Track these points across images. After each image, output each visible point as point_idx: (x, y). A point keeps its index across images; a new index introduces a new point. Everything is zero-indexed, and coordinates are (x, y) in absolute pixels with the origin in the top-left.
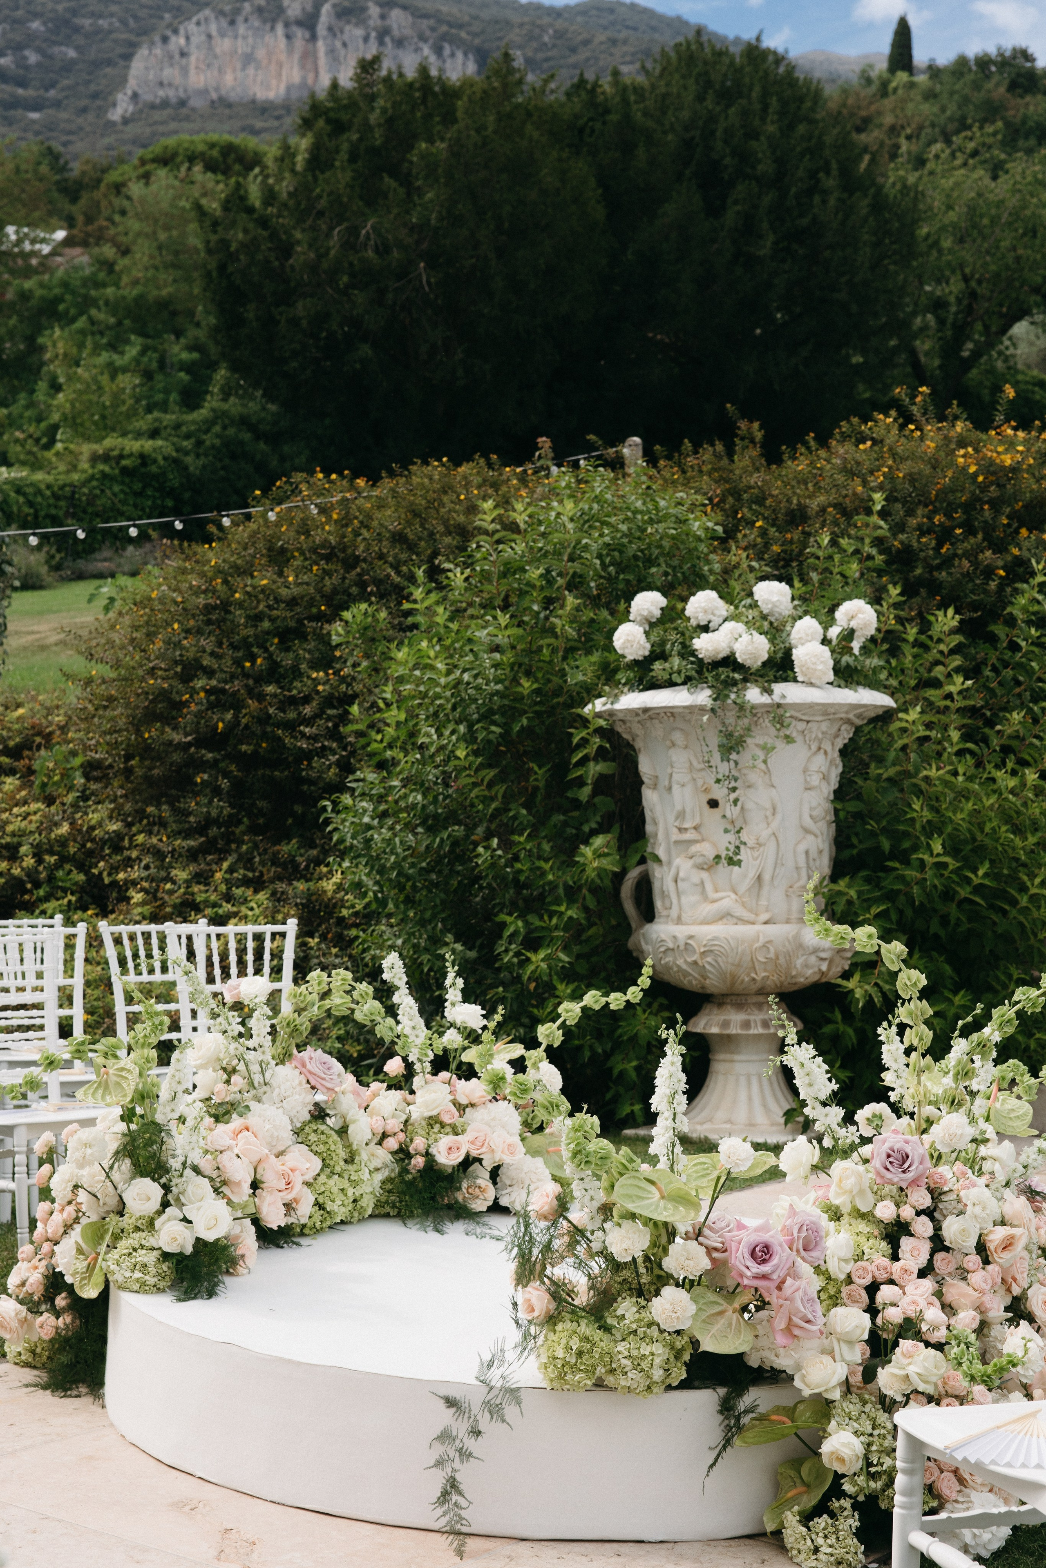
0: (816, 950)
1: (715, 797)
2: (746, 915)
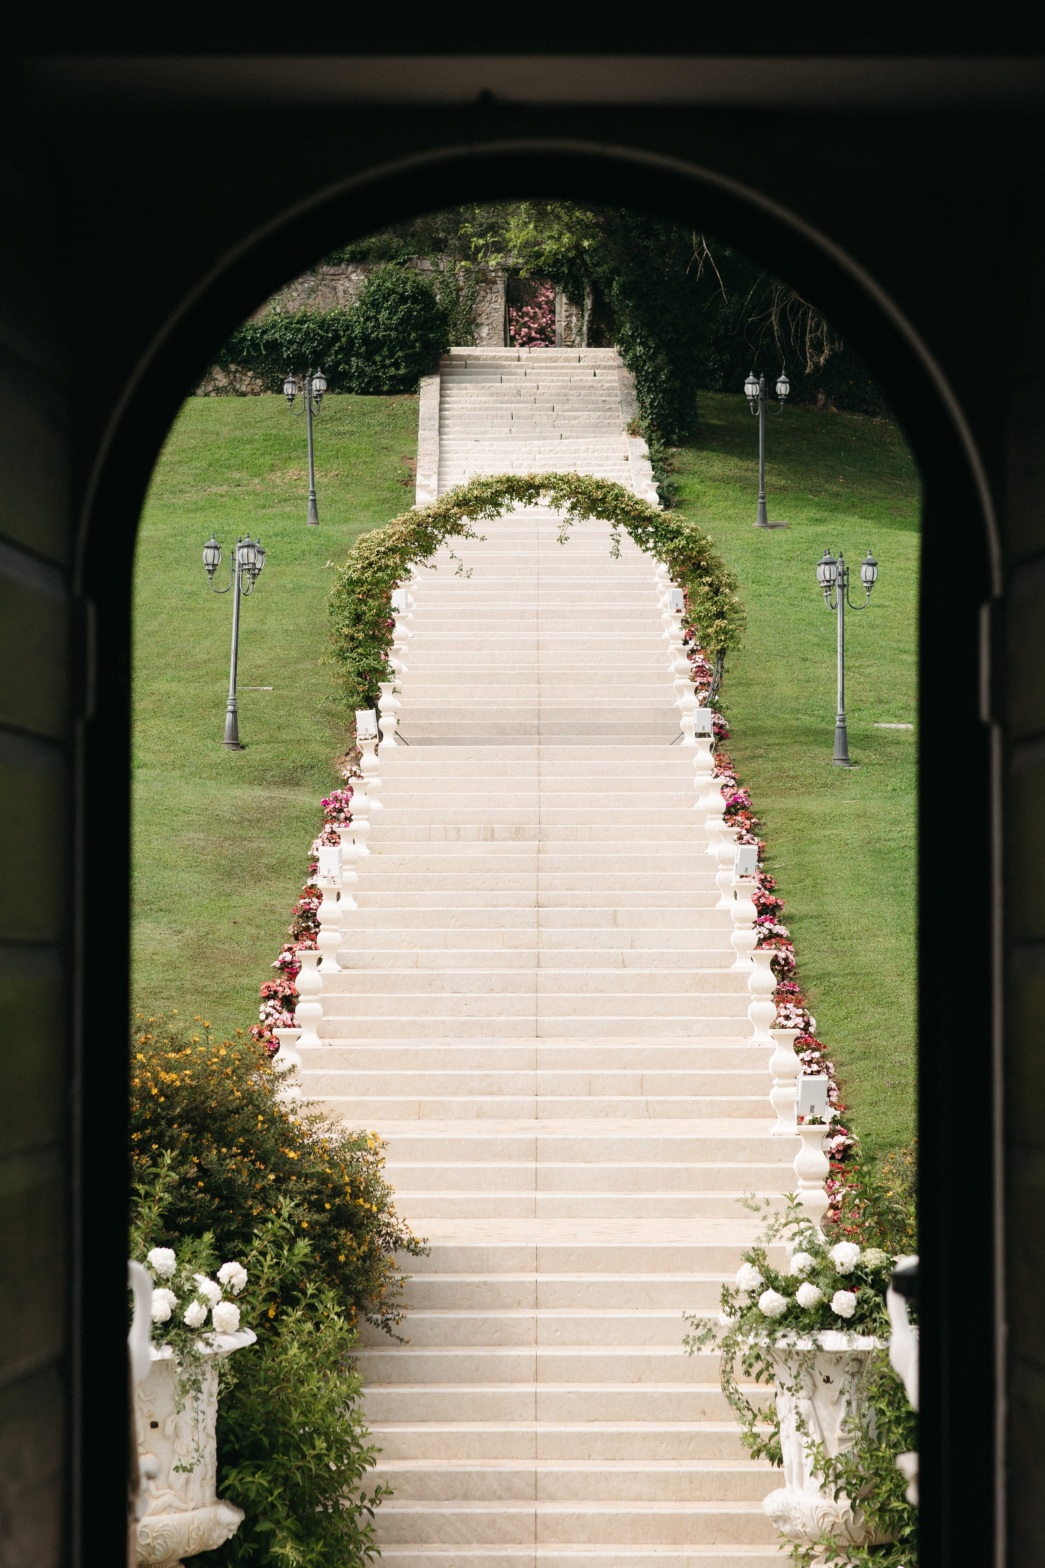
0: (228, 1525)
1: (155, 1420)
2: (183, 1506)
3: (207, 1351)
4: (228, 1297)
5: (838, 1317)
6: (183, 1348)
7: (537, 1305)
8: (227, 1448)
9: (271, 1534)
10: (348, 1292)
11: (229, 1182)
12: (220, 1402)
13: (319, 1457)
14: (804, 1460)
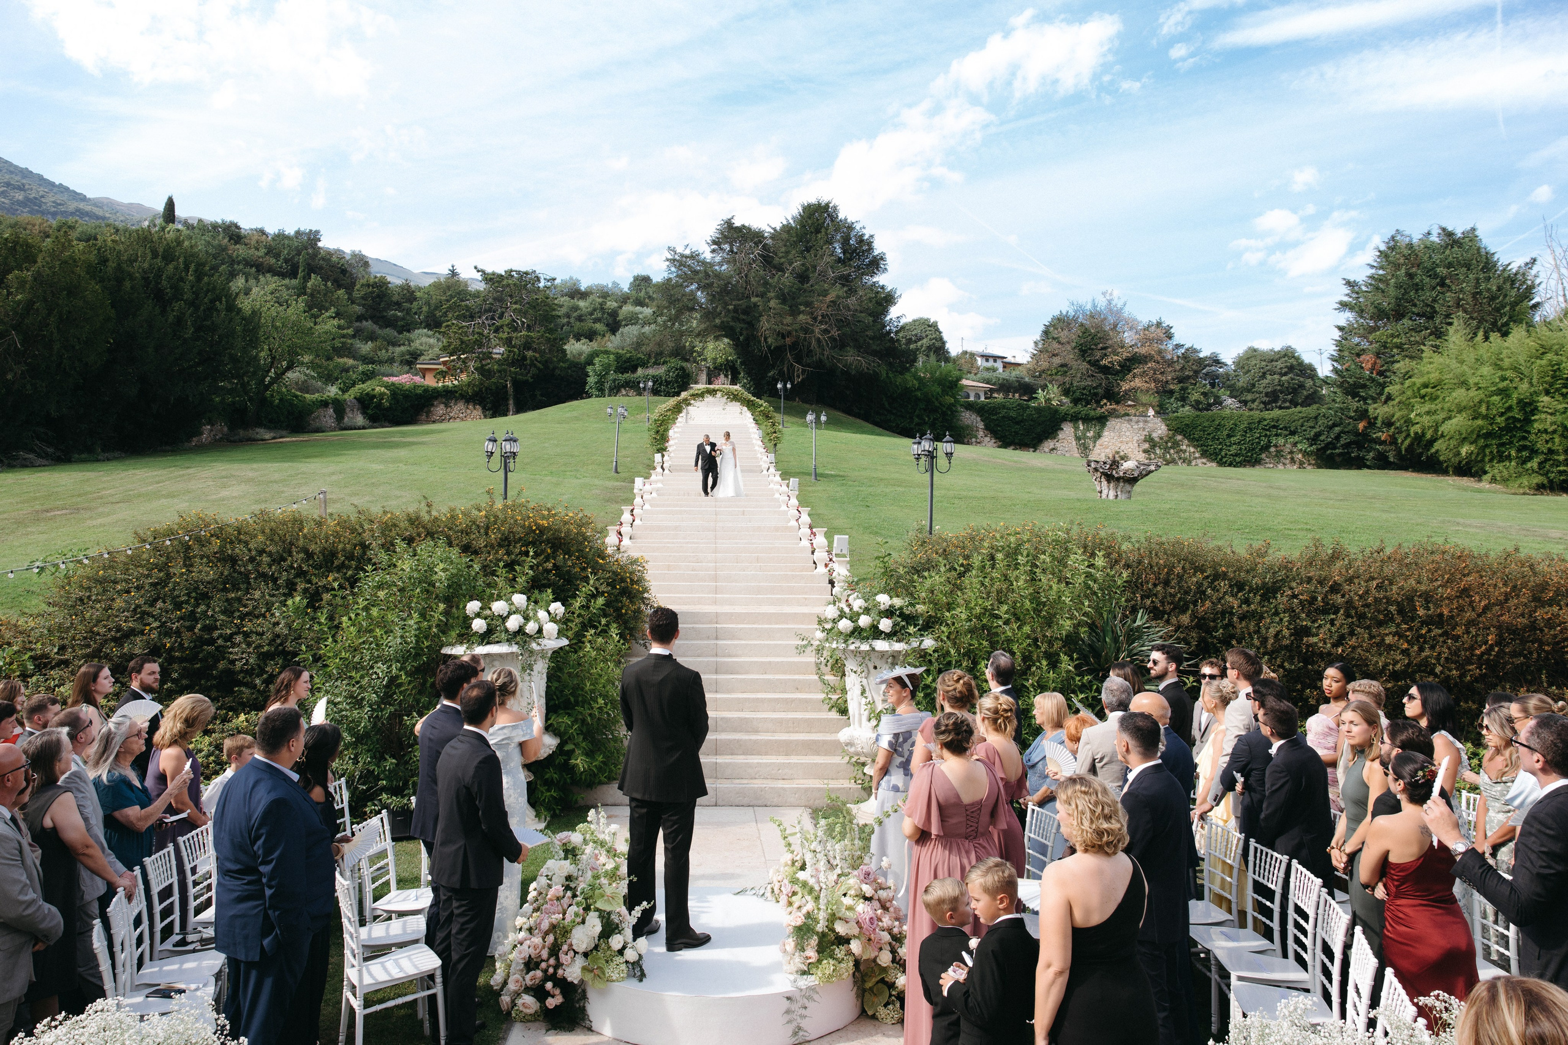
3: (538, 648)
4: (553, 619)
5: (882, 632)
6: (523, 645)
7: (717, 638)
8: (552, 703)
9: (573, 751)
10: (626, 628)
11: (569, 572)
12: (548, 678)
13: (600, 708)
14: (862, 712)
